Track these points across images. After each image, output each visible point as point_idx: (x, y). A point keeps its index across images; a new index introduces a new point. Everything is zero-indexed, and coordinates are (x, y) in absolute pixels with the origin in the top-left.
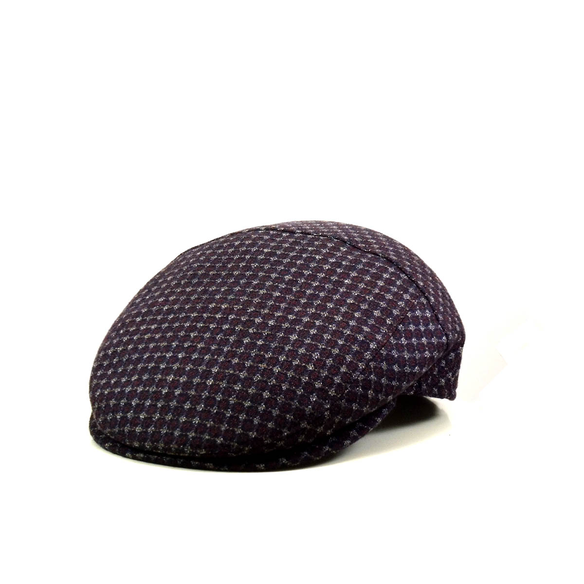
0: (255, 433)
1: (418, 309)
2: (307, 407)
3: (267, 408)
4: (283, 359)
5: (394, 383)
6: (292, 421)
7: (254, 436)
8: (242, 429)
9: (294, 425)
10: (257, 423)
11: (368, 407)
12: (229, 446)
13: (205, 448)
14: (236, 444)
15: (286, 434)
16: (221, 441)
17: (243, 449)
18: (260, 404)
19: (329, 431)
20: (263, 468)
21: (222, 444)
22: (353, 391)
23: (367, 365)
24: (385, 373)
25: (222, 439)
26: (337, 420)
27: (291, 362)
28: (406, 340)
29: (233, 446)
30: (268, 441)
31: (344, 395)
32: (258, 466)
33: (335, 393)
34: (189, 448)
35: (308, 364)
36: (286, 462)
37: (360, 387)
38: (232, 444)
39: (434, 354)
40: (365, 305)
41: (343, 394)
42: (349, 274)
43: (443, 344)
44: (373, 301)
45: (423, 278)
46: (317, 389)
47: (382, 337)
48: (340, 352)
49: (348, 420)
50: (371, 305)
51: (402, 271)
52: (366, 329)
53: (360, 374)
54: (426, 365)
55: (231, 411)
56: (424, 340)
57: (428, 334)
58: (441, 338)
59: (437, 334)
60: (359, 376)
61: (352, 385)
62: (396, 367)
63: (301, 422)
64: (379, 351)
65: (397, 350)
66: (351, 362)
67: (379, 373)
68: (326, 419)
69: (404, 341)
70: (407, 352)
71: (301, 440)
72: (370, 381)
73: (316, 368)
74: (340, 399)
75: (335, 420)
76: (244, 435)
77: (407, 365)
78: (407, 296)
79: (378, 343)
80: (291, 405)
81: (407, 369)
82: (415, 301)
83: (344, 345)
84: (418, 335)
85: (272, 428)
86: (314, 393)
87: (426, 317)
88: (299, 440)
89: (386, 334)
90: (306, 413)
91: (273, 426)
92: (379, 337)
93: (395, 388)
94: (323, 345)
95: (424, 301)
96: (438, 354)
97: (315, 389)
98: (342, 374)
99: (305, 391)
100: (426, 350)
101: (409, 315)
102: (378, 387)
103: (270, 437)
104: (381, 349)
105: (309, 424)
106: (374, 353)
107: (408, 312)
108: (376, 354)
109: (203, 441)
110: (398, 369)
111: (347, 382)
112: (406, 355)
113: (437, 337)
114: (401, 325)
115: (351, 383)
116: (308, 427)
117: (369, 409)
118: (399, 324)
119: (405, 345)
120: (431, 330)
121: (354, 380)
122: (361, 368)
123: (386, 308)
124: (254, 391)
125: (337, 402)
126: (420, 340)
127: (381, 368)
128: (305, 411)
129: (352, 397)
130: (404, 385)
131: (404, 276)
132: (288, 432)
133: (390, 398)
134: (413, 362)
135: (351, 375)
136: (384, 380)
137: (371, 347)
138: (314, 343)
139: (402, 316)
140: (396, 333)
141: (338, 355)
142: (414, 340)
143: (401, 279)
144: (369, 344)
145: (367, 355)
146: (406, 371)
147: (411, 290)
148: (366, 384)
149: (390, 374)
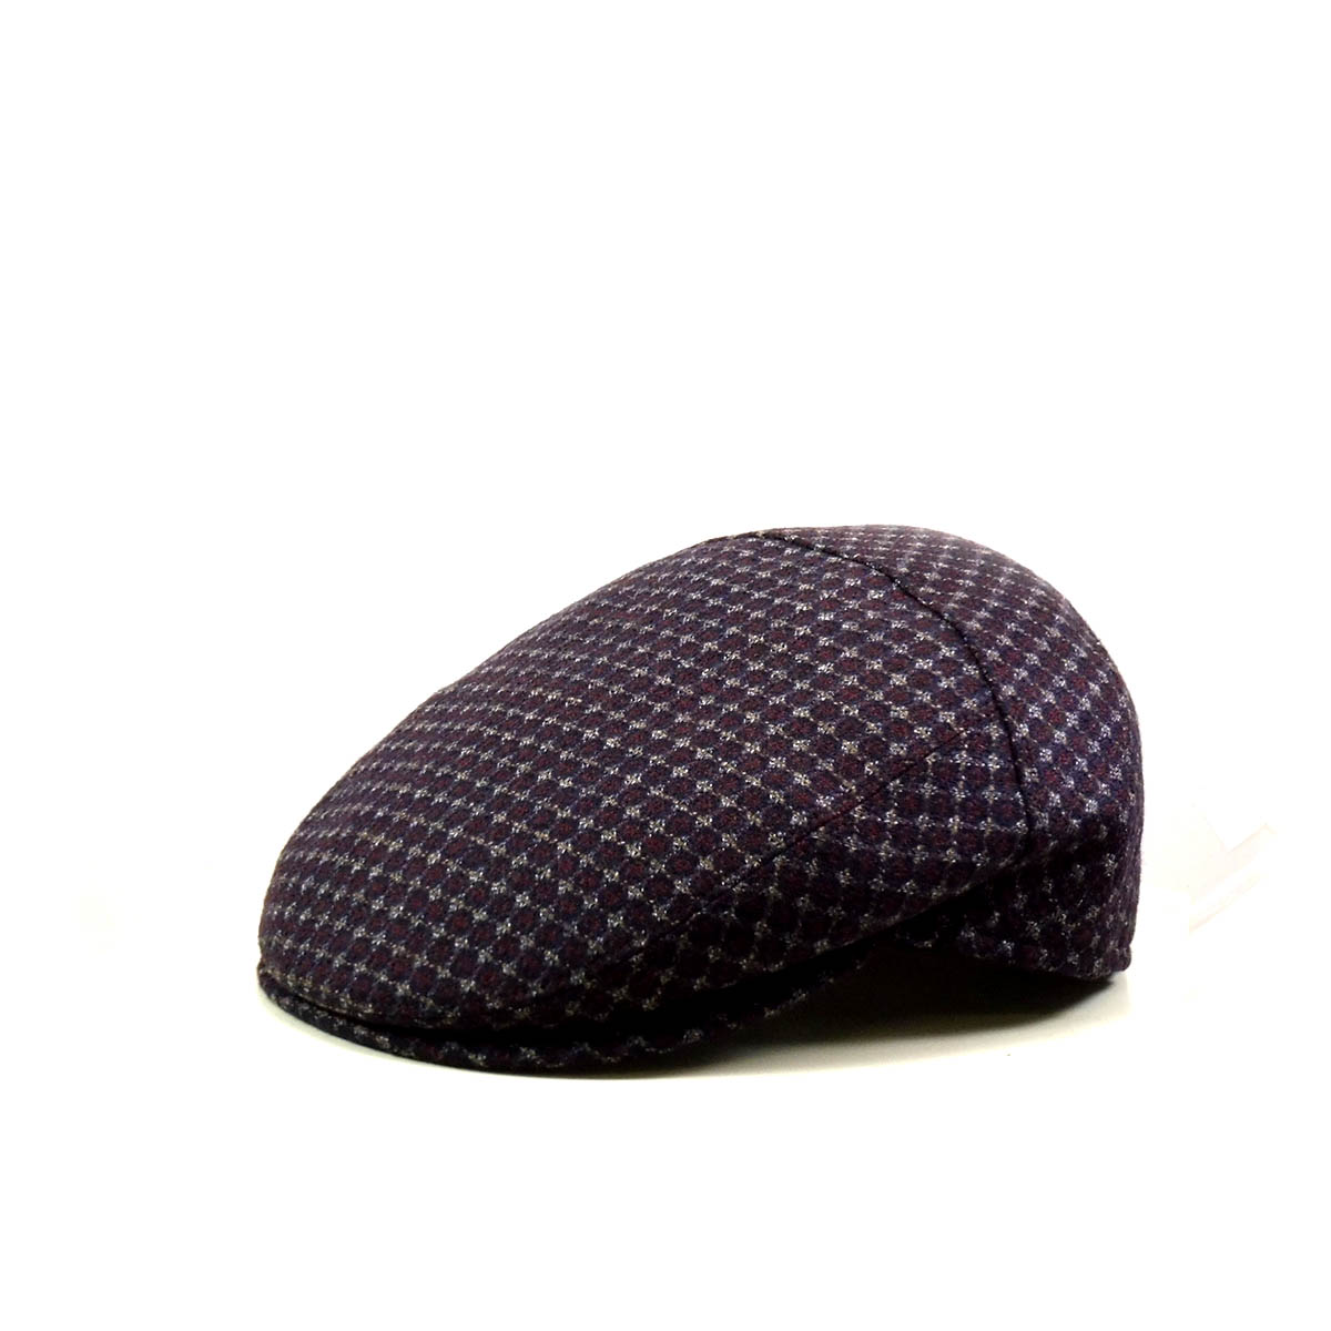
0: (473, 983)
1: (964, 749)
2: (594, 939)
3: (514, 929)
4: (585, 826)
5: (831, 912)
6: (553, 967)
7: (468, 989)
8: (451, 971)
9: (558, 974)
10: (483, 961)
11: (752, 957)
12: (416, 1002)
13: (373, 1002)
14: (431, 1002)
15: (535, 993)
16: (405, 990)
17: (443, 1016)
18: (502, 920)
19: (648, 1001)
20: (481, 1064)
21: (404, 998)
22: (713, 916)
23: (767, 861)
24: (808, 885)
25: (408, 987)
26: (664, 980)
27: (599, 833)
28: (898, 815)
29: (424, 1005)
30: (495, 1004)
31: (688, 923)
32: (471, 1057)
33: (667, 915)
34: (348, 996)
35: (632, 843)
36: (534, 1057)
37: (733, 910)
38: (422, 999)
39: (974, 859)
40: (830, 726)
41: (687, 919)
42: (841, 651)
43: (1012, 838)
44: (854, 718)
45: (1028, 680)
46: (628, 901)
47: (832, 802)
48: (714, 824)
49: (698, 982)
50: (844, 727)
51: (975, 658)
52: (801, 779)
53: (740, 881)
54: (944, 882)
55: (445, 927)
56: (954, 822)
57: (974, 809)
58: (1009, 822)
59: (1002, 813)
60: (736, 884)
61: (713, 903)
62: (844, 874)
63: (573, 972)
64: (809, 834)
65: (862, 837)
66: (729, 849)
67: (793, 883)
68: (634, 972)
69: (890, 818)
70: (890, 845)
71: (571, 1013)
72: (763, 898)
73: (643, 854)
74: (677, 931)
75: (658, 978)
76: (450, 984)
77: (882, 874)
78: (948, 717)
79: (816, 815)
80: (562, 930)
81: (878, 883)
82: (966, 730)
83: (731, 809)
84: (941, 808)
85: (510, 976)
86: (619, 908)
87: (982, 769)
88: (568, 1011)
89: (849, 796)
90: (589, 952)
91: (513, 972)
92: (823, 802)
93: (834, 923)
94: (684, 803)
95: (995, 731)
96: (988, 859)
97: (624, 901)
98: (698, 875)
99: (601, 904)
100: (951, 846)
101: (930, 760)
102: (783, 916)
103: (500, 995)
104: (816, 829)
105: (589, 977)
106: (795, 836)
107: (931, 752)
108: (798, 840)
109: (374, 985)
110: (849, 880)
111: (703, 895)
112: (885, 850)
113: (997, 820)
114: (898, 782)
115: (713, 898)
116: (589, 984)
117: (756, 963)
118: (894, 779)
119: (890, 826)
120: (986, 802)
121: (722, 893)
122: (748, 866)
123: (876, 738)
124: (503, 889)
125: (667, 937)
126: (942, 822)
127: (801, 873)
128: (588, 947)
129: (706, 932)
130: (866, 921)
131: (970, 670)
132: (541, 991)
133: (822, 945)
134: (900, 869)
135: (718, 879)
136: (803, 902)
137: (792, 823)
138: (667, 797)
139: (910, 760)
140: (876, 797)
141: (706, 830)
142: (923, 820)
143: (960, 674)
144: (790, 815)
145: (776, 839)
146: (873, 887)
147: (969, 704)
148: (752, 906)
149: (825, 890)
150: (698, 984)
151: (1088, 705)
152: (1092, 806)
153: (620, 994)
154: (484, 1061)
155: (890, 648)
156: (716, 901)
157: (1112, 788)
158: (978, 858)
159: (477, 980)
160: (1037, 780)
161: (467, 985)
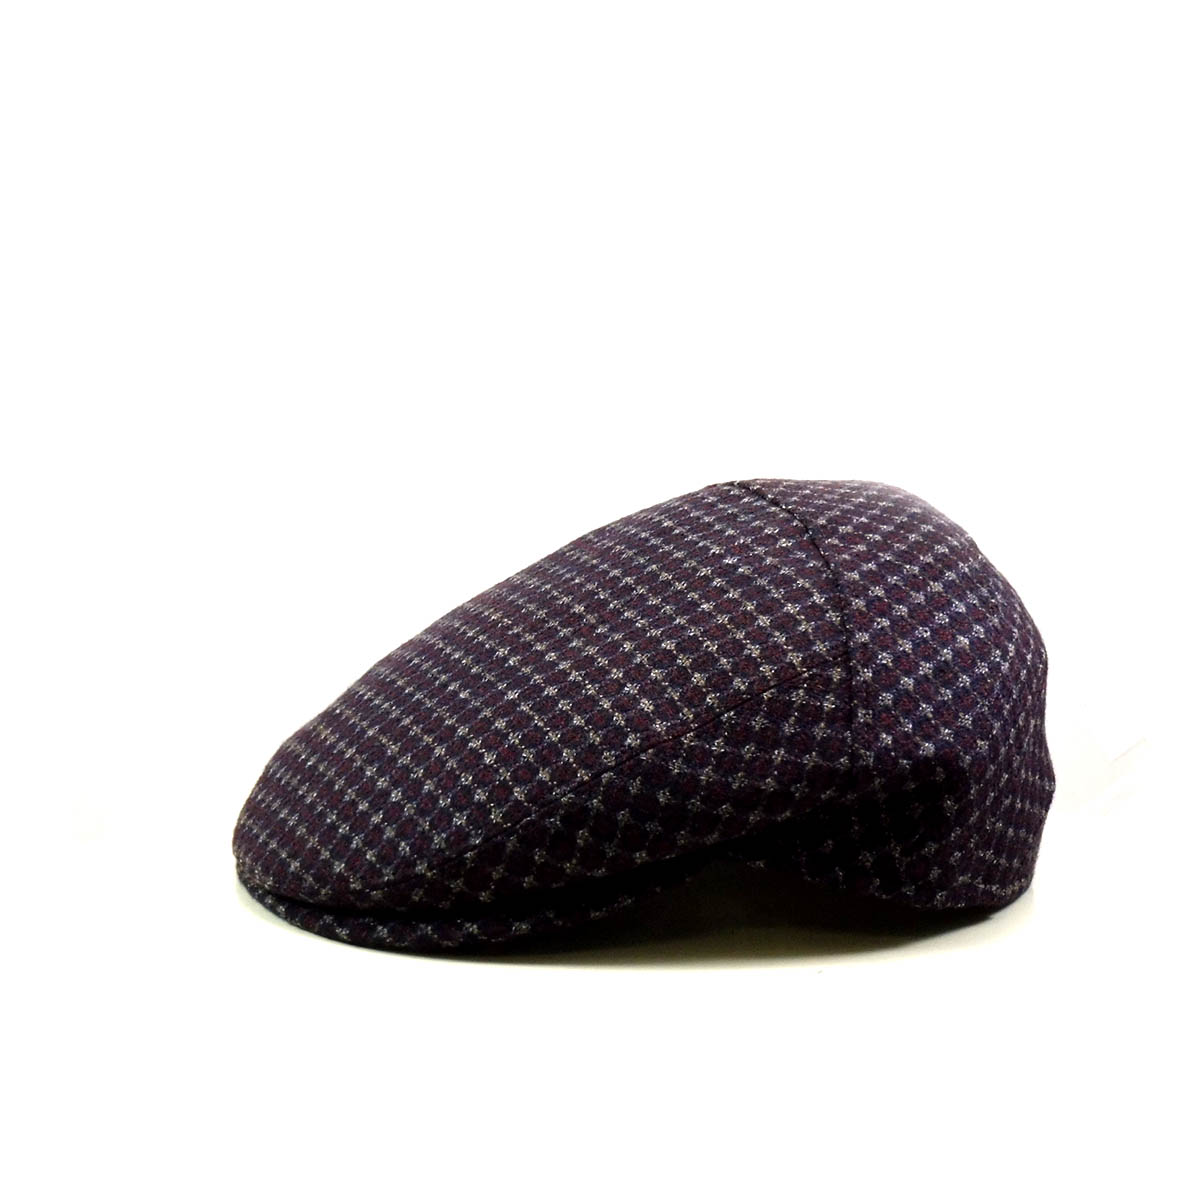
0: (343, 865)
1: (803, 688)
2: (439, 834)
3: (383, 820)
4: (461, 733)
5: (649, 826)
6: (404, 857)
7: (338, 870)
8: (330, 853)
9: (406, 863)
10: (355, 846)
11: (574, 861)
12: (302, 879)
13: (274, 875)
14: (311, 879)
15: (387, 878)
16: (296, 867)
17: (318, 892)
18: (377, 811)
19: (483, 894)
21: (295, 874)
22: (541, 822)
23: (597, 776)
24: (629, 800)
25: (298, 864)
26: (495, 876)
27: (469, 741)
28: (726, 744)
29: (306, 881)
30: (355, 886)
31: (518, 826)
32: (338, 931)
33: (502, 818)
34: (260, 868)
35: (490, 752)
36: (386, 935)
37: (558, 818)
38: (306, 876)
39: (793, 789)
40: (688, 658)
41: (518, 823)
42: (727, 592)
43: (833, 772)
44: (711, 654)
45: (888, 630)
46: (473, 803)
47: (668, 727)
48: (560, 740)
49: (526, 880)
50: (700, 660)
51: (840, 605)
52: (646, 705)
53: (569, 792)
54: (760, 808)
55: (337, 814)
56: (779, 754)
57: (800, 743)
58: (834, 758)
59: (827, 748)
60: (565, 795)
61: (542, 810)
62: (664, 793)
63: (418, 862)
64: (638, 754)
65: (687, 761)
66: (567, 763)
67: (615, 797)
68: (468, 866)
69: (717, 746)
70: (712, 770)
71: (417, 899)
72: (586, 810)
73: (496, 763)
74: (508, 832)
75: (490, 874)
76: (328, 864)
77: (700, 795)
78: (795, 658)
79: (648, 738)
80: (417, 824)
81: (695, 803)
82: (808, 671)
83: (580, 728)
84: (767, 740)
85: (371, 862)
86: (465, 809)
87: (816, 707)
88: (414, 897)
89: (684, 723)
90: (433, 847)
91: (374, 859)
92: (659, 726)
93: (651, 837)
94: (543, 720)
95: (836, 674)
96: (806, 790)
97: (470, 802)
98: (535, 784)
99: (453, 804)
100: (771, 775)
101: (766, 695)
102: (603, 827)
103: (361, 877)
104: (645, 751)
105: (430, 868)
106: (626, 755)
107: (770, 688)
108: (628, 759)
109: (277, 860)
110: (668, 799)
111: (535, 804)
112: (706, 774)
113: (821, 754)
114: (732, 713)
115: (543, 805)
116: (429, 874)
117: (579, 868)
118: (728, 711)
119: (715, 753)
120: (814, 738)
121: (551, 802)
122: (578, 779)
123: (724, 672)
124: (386, 784)
125: (499, 838)
126: (766, 752)
127: (625, 790)
128: (433, 841)
129: (533, 836)
130: (682, 838)
131: (833, 616)
132: (392, 877)
133: (640, 856)
134: (716, 793)
135: (551, 789)
136: (622, 815)
137: (626, 744)
138: (531, 713)
139: (748, 694)
140: (709, 726)
141: (552, 745)
142: (748, 750)
143: (821, 620)
144: (626, 736)
145: (608, 757)
146: (689, 807)
147: (820, 647)
148: (576, 816)
149: (644, 807)
150: (528, 881)
151: (950, 657)
152: (928, 747)
153: (457, 885)
154: (347, 935)
155: (769, 591)
156: (546, 809)
157: (957, 734)
158: (797, 788)
159: (346, 864)
160: (870, 721)
161: (339, 867)
